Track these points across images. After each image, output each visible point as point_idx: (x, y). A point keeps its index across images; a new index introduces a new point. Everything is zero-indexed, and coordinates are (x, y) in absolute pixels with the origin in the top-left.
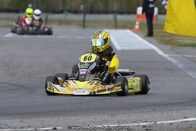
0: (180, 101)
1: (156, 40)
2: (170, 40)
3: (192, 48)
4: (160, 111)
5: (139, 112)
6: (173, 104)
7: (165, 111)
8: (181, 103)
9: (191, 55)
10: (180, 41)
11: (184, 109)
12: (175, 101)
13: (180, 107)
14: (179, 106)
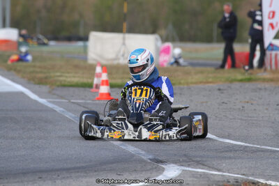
0: (78, 165)
1: (23, 77)
2: (46, 78)
3: (82, 89)
4: (50, 179)
5: (18, 182)
6: (68, 170)
7: (58, 179)
8: (79, 168)
9: (82, 99)
10: (61, 79)
11: (86, 176)
12: (69, 166)
13: (79, 174)
14: (78, 172)
